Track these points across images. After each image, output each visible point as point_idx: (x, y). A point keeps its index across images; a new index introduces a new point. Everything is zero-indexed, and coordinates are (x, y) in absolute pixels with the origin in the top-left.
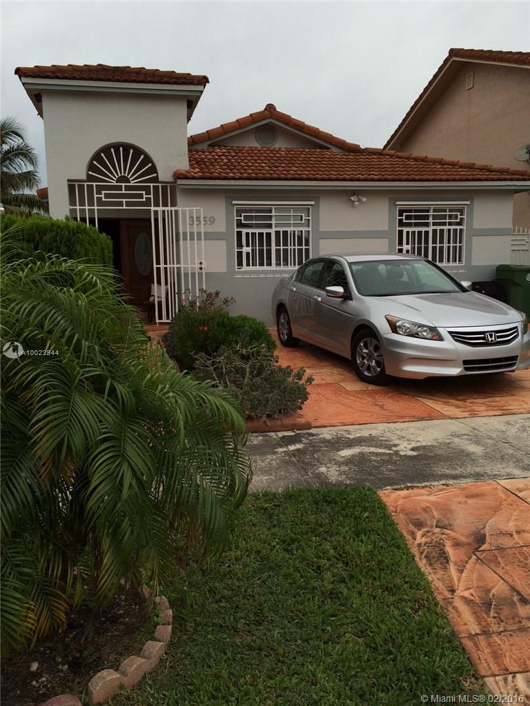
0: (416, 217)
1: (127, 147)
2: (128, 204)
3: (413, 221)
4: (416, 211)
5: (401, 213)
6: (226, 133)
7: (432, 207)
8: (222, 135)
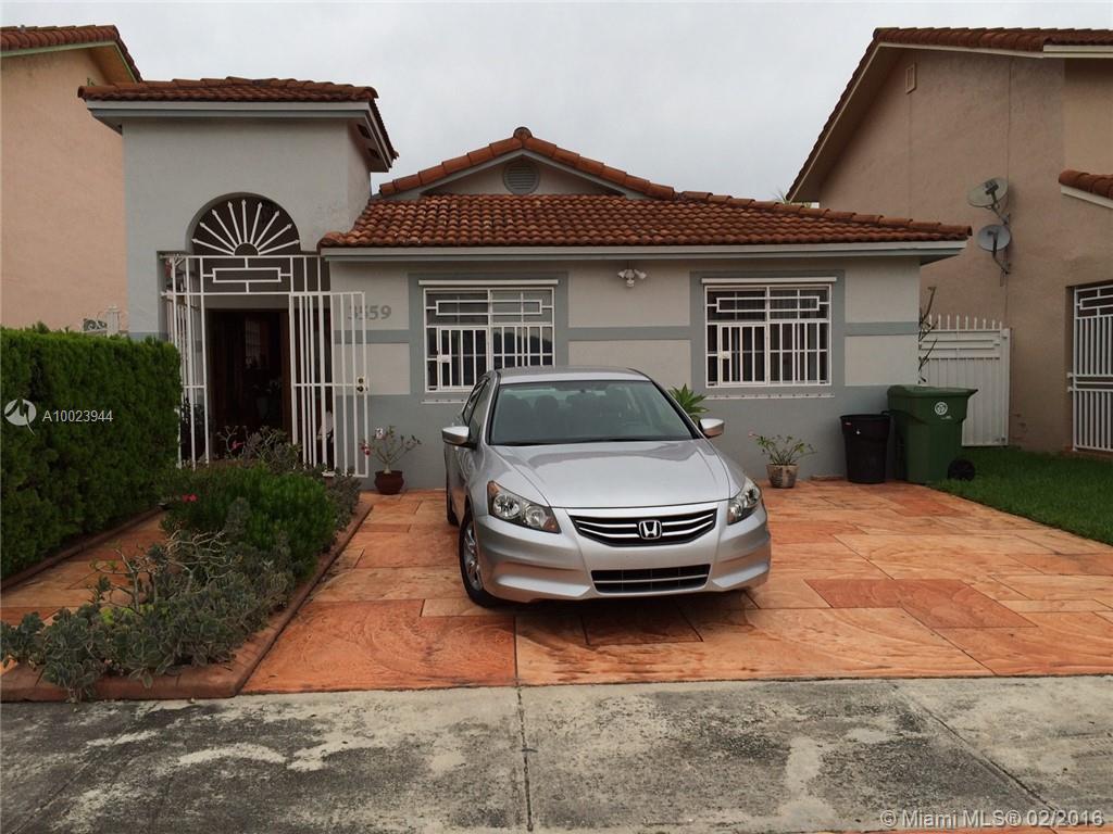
0: (742, 304)
1: (253, 200)
2: (253, 287)
3: (736, 311)
4: (741, 294)
5: (712, 297)
6: (449, 175)
7: (768, 287)
8: (442, 178)
